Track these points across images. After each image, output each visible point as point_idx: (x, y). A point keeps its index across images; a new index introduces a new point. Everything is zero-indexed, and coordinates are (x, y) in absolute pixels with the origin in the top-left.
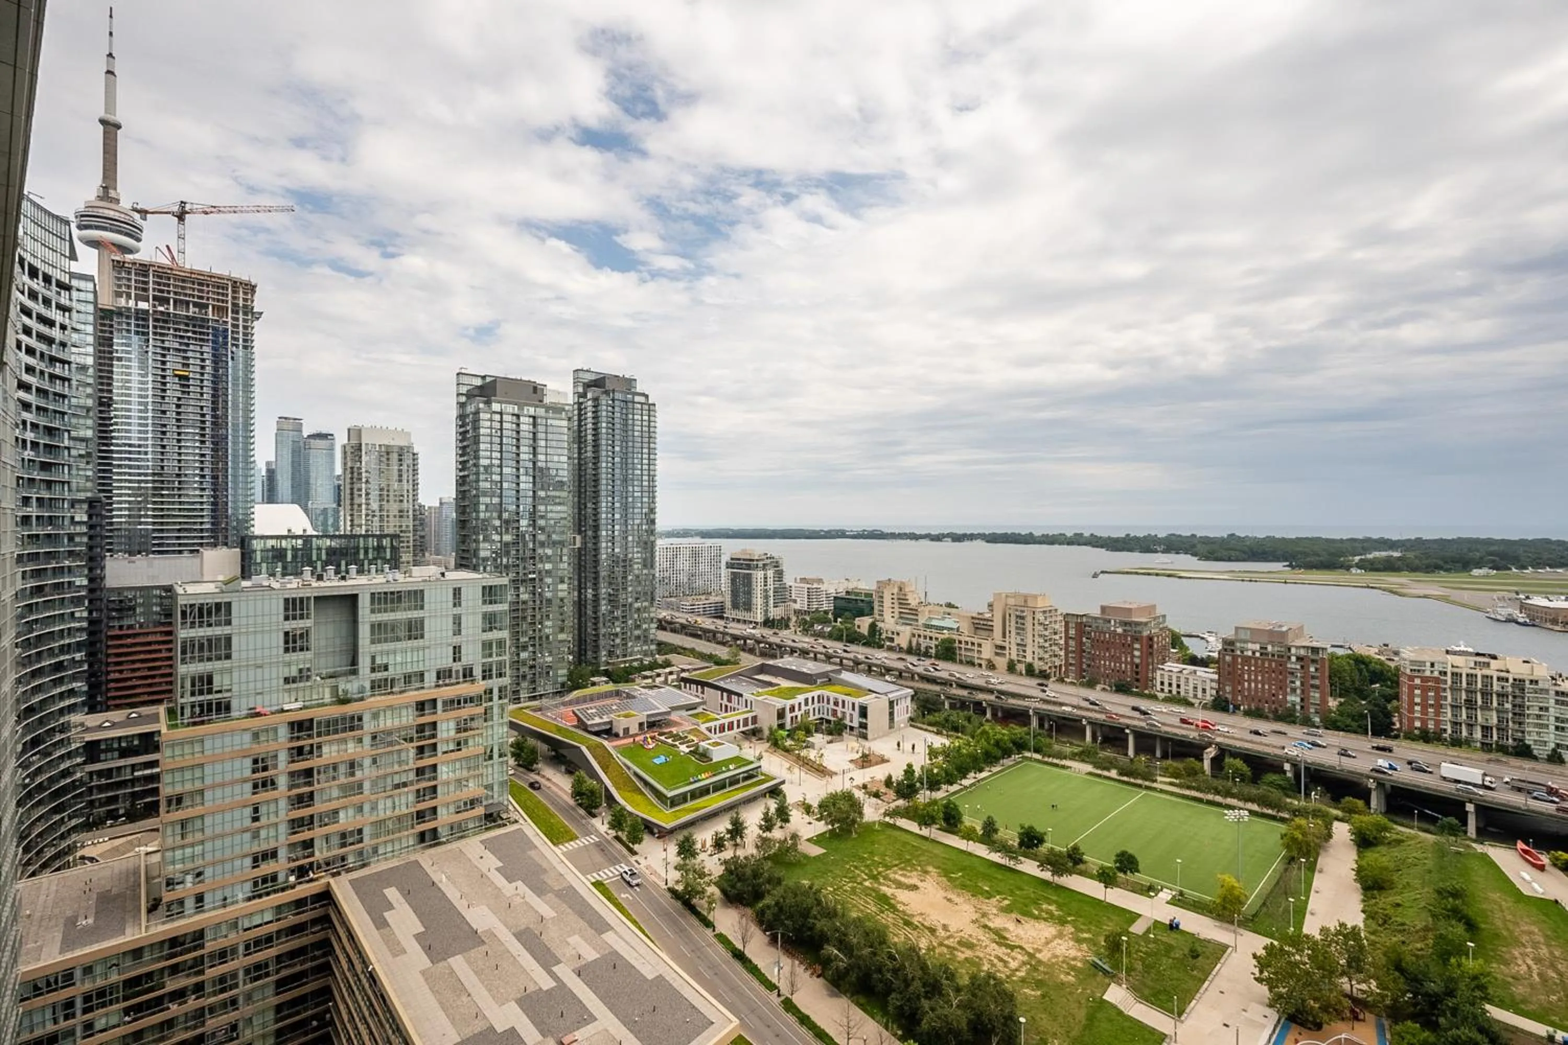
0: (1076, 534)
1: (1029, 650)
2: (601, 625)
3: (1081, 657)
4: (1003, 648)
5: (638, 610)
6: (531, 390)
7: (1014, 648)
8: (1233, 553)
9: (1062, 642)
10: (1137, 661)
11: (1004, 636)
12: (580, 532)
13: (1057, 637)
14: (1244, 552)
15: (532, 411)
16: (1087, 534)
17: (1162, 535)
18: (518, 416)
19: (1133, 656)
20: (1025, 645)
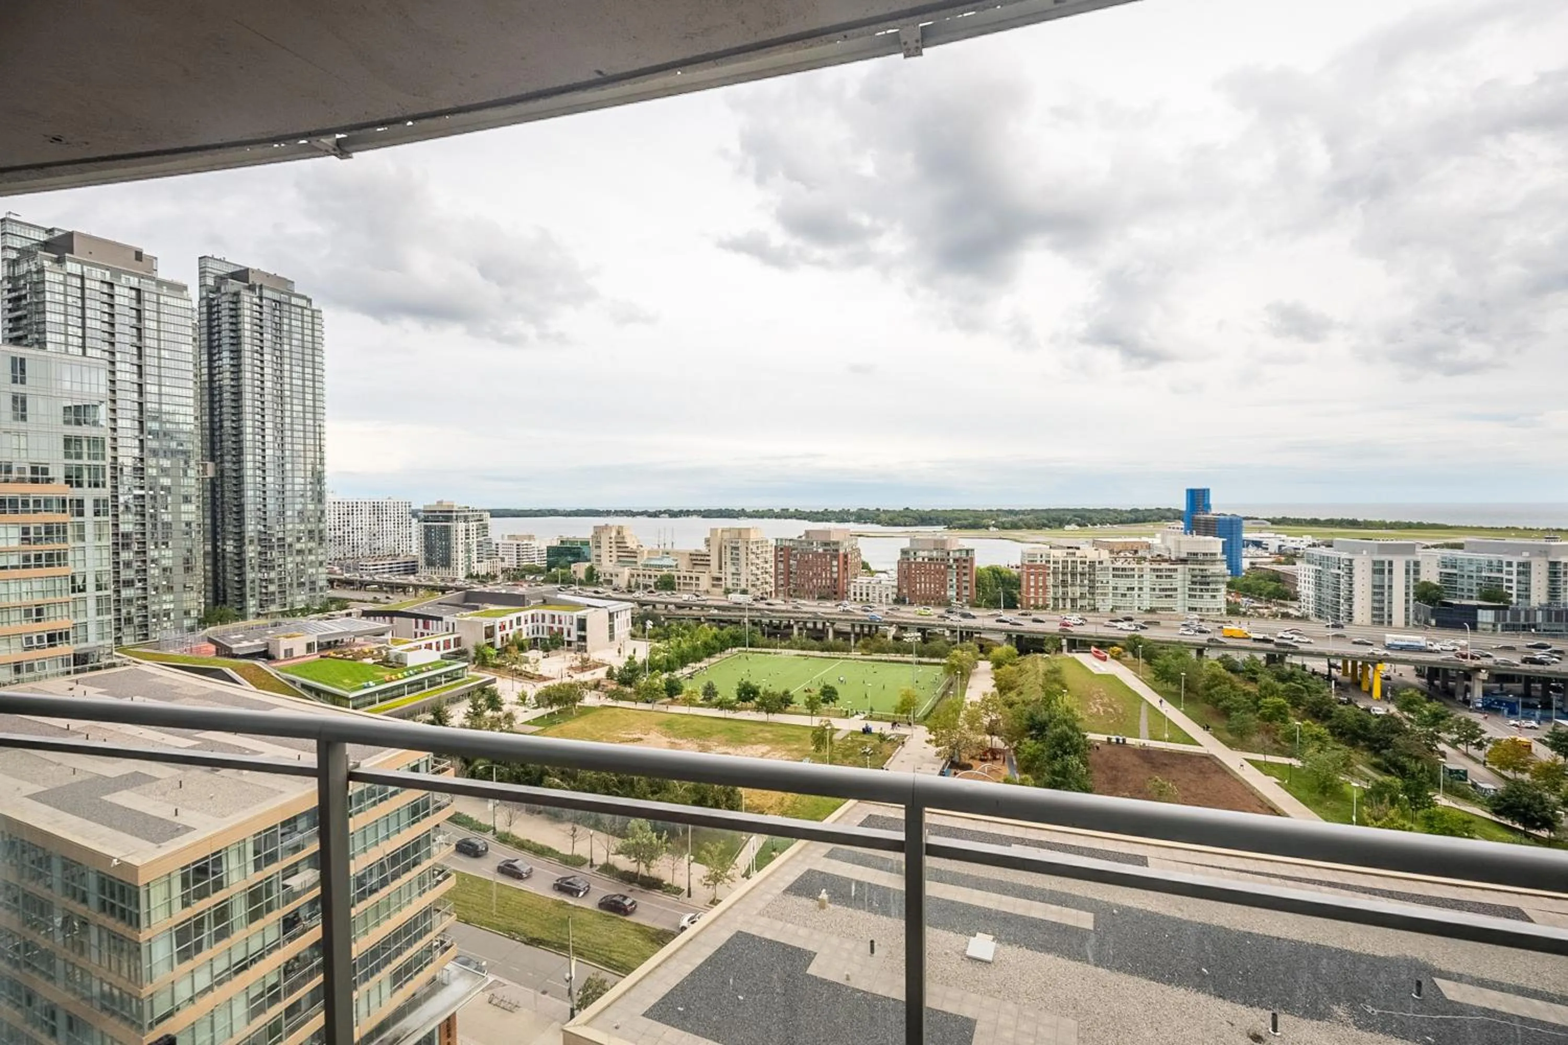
0: (783, 510)
1: (743, 578)
2: (248, 568)
3: (789, 578)
4: (719, 579)
5: (300, 552)
6: (133, 255)
7: (729, 577)
8: (907, 519)
9: (772, 570)
10: (835, 576)
11: (720, 568)
12: (213, 458)
13: (768, 566)
14: (916, 519)
15: (134, 282)
16: (792, 510)
17: (853, 509)
18: (111, 285)
19: (832, 572)
20: (739, 574)
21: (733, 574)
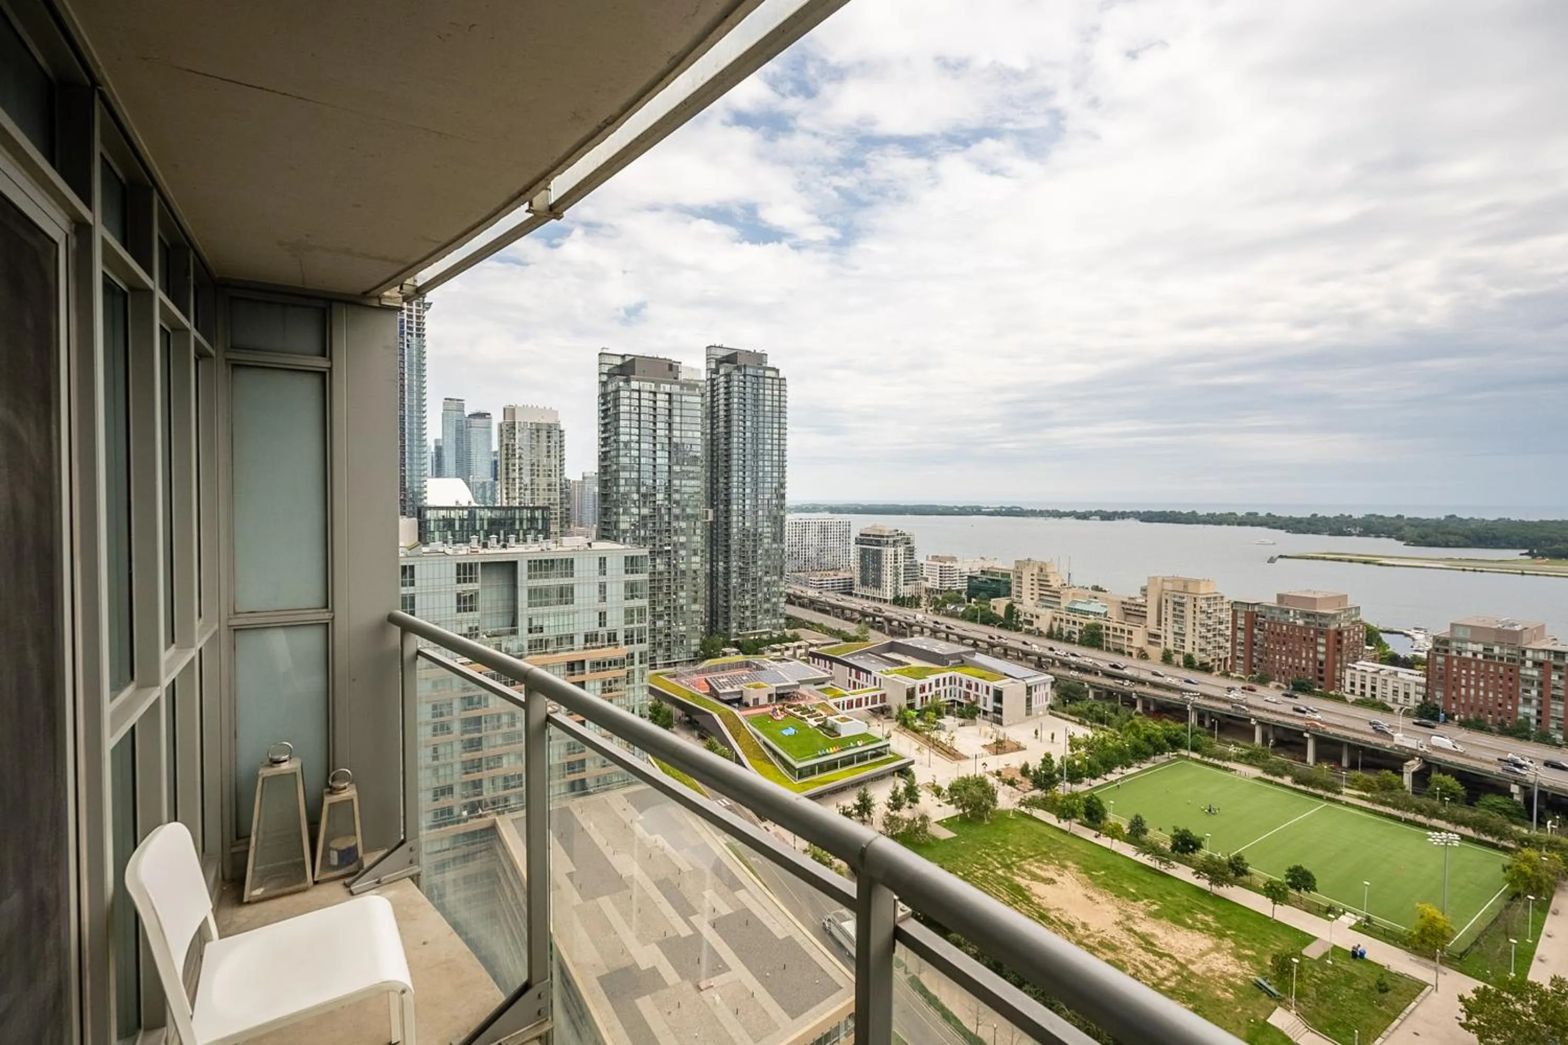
0: (1249, 514)
1: (1189, 639)
2: (732, 597)
3: (1252, 650)
4: (1158, 637)
5: (768, 583)
6: (667, 367)
7: (1171, 637)
8: (1452, 538)
9: (1229, 632)
10: (1321, 657)
11: (1159, 622)
12: (712, 506)
13: (1222, 627)
14: (1467, 537)
15: (667, 388)
17: (1358, 515)
18: (655, 393)
19: (1316, 652)
20: (1184, 635)
21: (1175, 633)
